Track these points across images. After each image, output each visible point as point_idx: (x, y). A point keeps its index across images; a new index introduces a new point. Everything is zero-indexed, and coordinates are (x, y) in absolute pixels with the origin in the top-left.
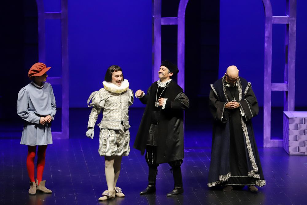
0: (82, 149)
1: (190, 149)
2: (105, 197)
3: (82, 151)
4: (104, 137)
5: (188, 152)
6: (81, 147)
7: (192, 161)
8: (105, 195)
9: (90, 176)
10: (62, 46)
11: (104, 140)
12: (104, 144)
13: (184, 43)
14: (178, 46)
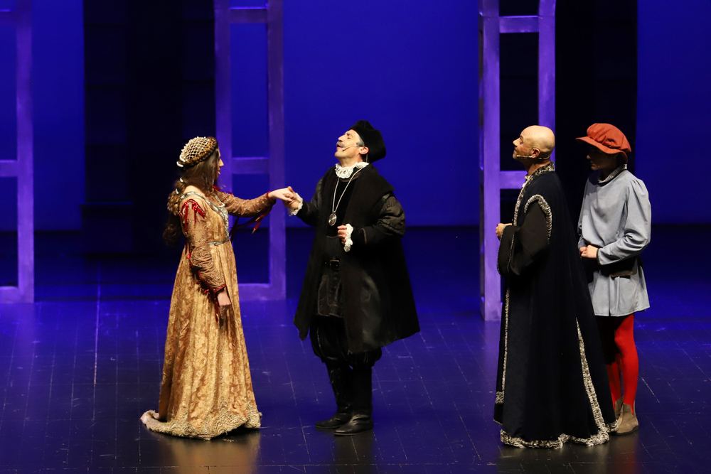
13: (554, 75)
14: (540, 82)
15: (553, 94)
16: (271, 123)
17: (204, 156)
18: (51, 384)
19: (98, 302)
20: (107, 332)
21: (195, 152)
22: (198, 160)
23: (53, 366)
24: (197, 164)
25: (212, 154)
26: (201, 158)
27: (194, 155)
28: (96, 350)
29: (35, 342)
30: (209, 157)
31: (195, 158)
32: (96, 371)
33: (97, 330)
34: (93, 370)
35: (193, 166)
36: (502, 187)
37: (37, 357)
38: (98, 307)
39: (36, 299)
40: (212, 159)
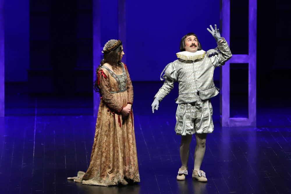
0: (141, 127)
1: (263, 128)
2: (183, 175)
3: (141, 129)
4: (180, 113)
5: (260, 131)
6: (140, 125)
7: (266, 141)
8: (182, 174)
9: (150, 157)
10: (119, 13)
11: (180, 117)
12: (180, 121)
13: (256, 8)
14: (249, 12)
15: (256, 17)
16: (119, 31)
17: (114, 48)
18: (12, 156)
19: (36, 117)
20: (40, 131)
21: (110, 46)
22: (111, 50)
23: (13, 147)
24: (110, 52)
25: (118, 47)
26: (112, 49)
27: (109, 47)
28: (34, 140)
29: (5, 136)
30: (116, 48)
31: (109, 49)
32: (34, 150)
33: (35, 130)
34: (33, 149)
35: (108, 53)
36: (231, 62)
37: (5, 143)
38: (36, 119)
39: (5, 115)
40: (118, 50)
